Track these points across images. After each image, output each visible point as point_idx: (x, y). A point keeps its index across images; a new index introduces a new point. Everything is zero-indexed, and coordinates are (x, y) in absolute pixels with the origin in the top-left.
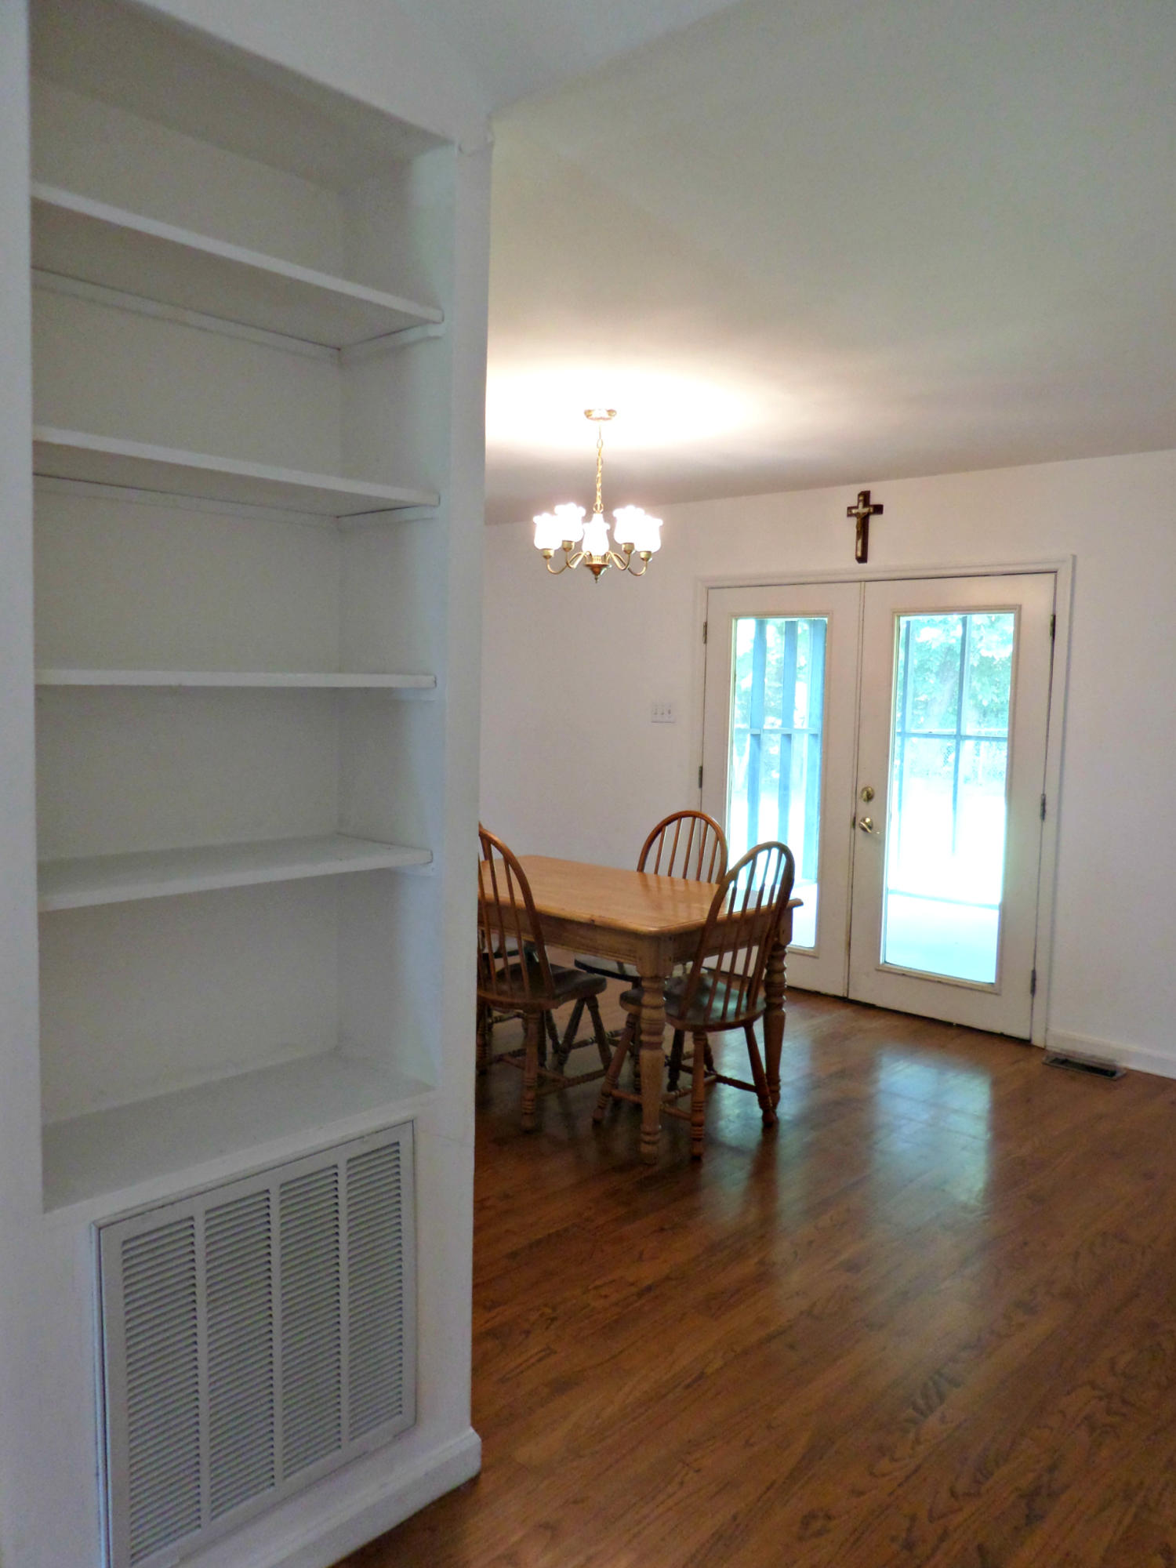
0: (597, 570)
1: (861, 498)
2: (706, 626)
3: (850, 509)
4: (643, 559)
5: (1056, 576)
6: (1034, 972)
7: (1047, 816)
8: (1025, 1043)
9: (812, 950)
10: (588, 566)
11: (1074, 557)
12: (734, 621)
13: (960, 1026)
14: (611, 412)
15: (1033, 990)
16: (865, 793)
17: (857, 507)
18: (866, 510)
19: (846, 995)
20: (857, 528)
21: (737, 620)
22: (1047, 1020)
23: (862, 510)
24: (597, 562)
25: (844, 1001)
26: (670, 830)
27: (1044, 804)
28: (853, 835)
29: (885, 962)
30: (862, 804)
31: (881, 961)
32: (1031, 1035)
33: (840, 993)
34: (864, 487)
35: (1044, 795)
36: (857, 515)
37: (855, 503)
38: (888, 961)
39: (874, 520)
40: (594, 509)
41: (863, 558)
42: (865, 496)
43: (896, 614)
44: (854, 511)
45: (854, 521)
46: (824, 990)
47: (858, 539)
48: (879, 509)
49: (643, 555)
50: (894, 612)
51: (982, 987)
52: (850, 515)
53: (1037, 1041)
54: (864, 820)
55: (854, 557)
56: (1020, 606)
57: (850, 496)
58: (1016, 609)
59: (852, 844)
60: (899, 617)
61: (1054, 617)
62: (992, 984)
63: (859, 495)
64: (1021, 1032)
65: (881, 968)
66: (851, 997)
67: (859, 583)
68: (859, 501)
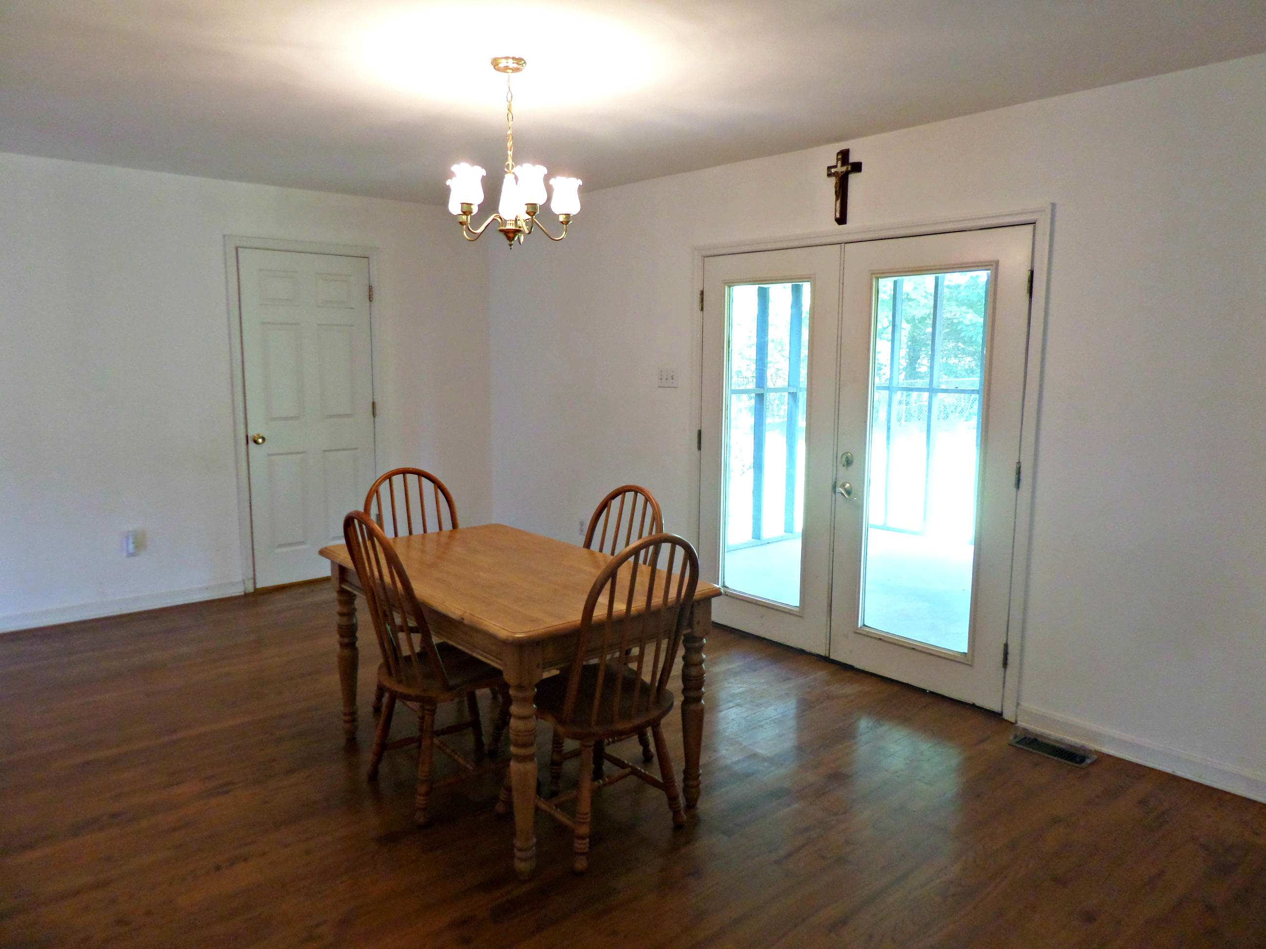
0: (511, 235)
1: (840, 157)
2: (702, 293)
3: (829, 168)
4: (562, 222)
5: (1034, 226)
6: (1006, 646)
7: (1021, 486)
8: (996, 716)
9: (797, 609)
10: (501, 231)
11: (1053, 205)
12: (726, 288)
13: (932, 694)
14: (519, 61)
15: (1005, 664)
16: (844, 459)
17: (835, 167)
18: (844, 169)
19: (827, 655)
20: (836, 187)
21: (729, 287)
22: (1019, 697)
23: (841, 169)
24: (510, 227)
25: (826, 660)
26: (616, 503)
27: (1019, 473)
28: (834, 499)
29: (864, 625)
30: (842, 470)
31: (860, 624)
32: (1002, 710)
33: (823, 652)
34: (843, 146)
35: (1019, 463)
36: (835, 174)
37: (834, 163)
38: (866, 624)
39: (853, 179)
40: (506, 170)
41: (842, 220)
42: (844, 155)
43: (874, 276)
44: (833, 170)
45: (833, 181)
46: (807, 648)
47: (837, 200)
48: (857, 167)
49: (562, 218)
50: (872, 274)
51: (955, 656)
52: (830, 175)
53: (1008, 715)
54: (843, 486)
55: (834, 219)
56: (997, 263)
57: (829, 156)
58: (993, 266)
59: (833, 507)
60: (877, 279)
61: (1032, 272)
62: (966, 653)
63: (838, 154)
64: (993, 705)
65: (858, 631)
66: (832, 657)
67: (839, 245)
68: (838, 159)
